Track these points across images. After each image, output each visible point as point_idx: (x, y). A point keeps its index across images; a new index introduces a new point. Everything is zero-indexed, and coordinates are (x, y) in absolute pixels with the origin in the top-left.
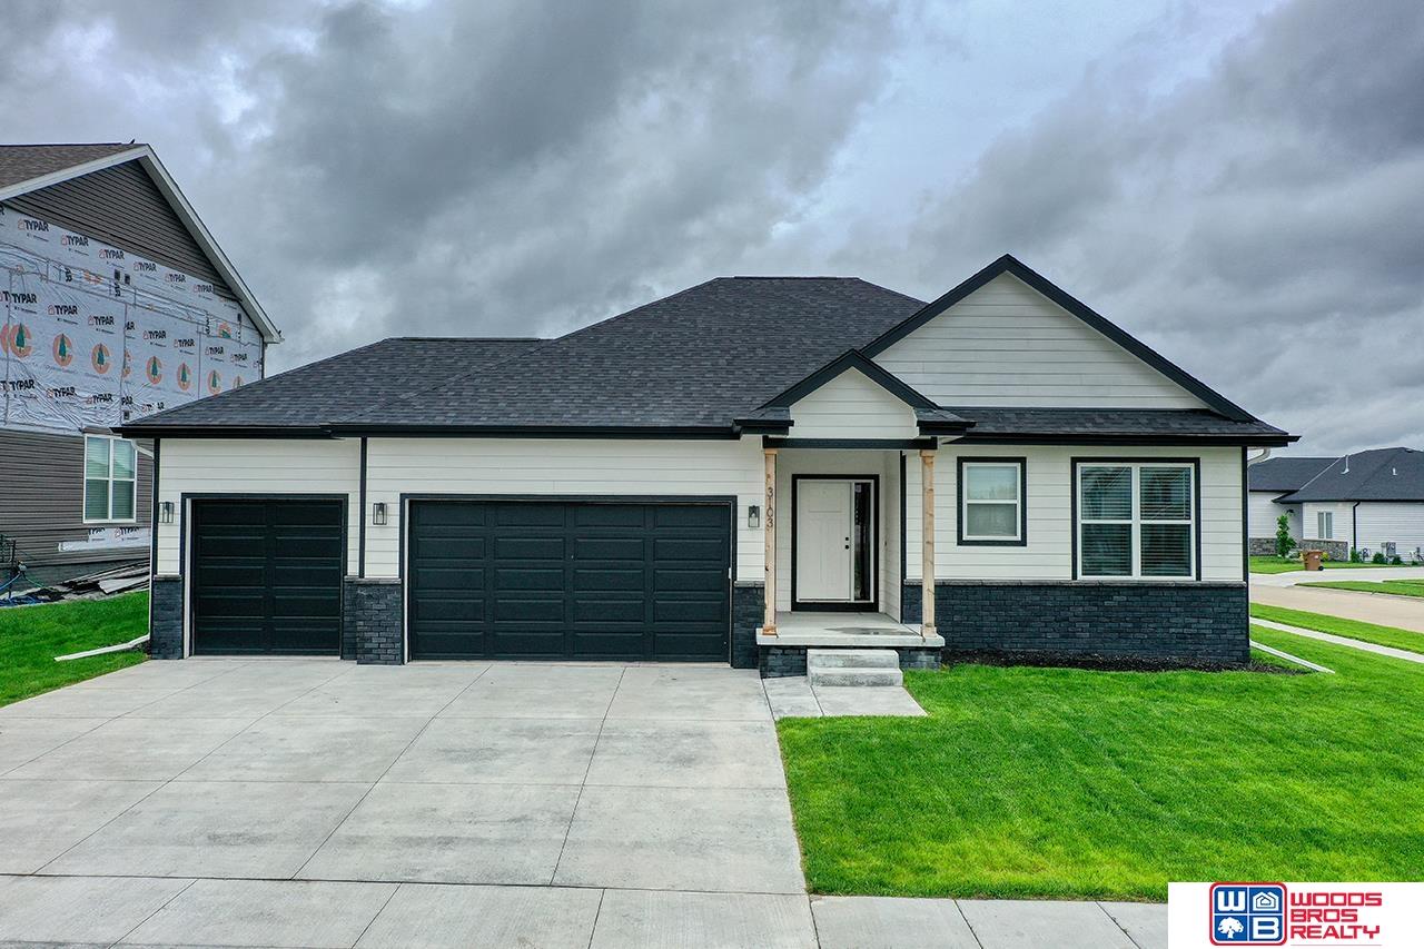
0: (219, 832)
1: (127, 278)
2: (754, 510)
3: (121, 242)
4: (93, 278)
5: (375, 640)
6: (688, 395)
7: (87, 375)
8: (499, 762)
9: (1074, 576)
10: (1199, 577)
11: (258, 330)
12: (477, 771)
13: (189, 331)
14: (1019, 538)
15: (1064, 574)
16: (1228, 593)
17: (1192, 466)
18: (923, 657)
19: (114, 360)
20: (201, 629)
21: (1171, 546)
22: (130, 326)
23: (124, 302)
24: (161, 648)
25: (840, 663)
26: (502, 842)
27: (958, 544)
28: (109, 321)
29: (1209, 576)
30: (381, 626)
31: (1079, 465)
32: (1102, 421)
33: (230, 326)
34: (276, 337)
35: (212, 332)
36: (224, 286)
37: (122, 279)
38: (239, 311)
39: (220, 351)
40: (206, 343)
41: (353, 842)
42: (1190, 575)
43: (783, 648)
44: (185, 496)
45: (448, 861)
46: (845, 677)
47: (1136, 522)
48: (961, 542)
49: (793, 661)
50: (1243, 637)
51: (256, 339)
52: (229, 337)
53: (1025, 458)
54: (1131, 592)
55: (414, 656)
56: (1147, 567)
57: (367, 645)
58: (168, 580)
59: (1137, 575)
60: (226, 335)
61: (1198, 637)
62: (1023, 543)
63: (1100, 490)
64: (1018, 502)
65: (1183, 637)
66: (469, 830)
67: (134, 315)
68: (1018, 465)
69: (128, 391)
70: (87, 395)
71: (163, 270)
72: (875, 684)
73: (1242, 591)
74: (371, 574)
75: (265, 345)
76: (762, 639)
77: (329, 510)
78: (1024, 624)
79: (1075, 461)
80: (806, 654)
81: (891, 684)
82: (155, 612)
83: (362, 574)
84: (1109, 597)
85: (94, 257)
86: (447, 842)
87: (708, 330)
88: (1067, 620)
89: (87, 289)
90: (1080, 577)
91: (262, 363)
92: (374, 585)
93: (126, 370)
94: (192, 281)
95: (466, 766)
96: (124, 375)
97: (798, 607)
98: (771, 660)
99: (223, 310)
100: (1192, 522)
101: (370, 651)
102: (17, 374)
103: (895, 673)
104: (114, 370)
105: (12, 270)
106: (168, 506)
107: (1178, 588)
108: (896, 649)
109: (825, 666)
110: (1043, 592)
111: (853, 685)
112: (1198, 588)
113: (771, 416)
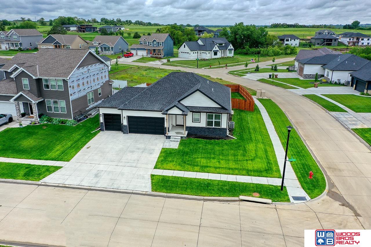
0: (111, 160)
3: (88, 65)
4: (85, 72)
7: (86, 86)
8: (134, 153)
12: (132, 154)
15: (205, 126)
16: (224, 129)
17: (221, 115)
18: (184, 138)
20: (106, 128)
21: (218, 124)
22: (90, 76)
23: (90, 73)
25: (174, 138)
26: (132, 163)
28: (88, 77)
29: (222, 127)
30: (125, 130)
31: (207, 114)
33: (103, 68)
35: (101, 70)
36: (102, 62)
37: (89, 70)
39: (102, 72)
40: (100, 72)
41: (121, 162)
42: (220, 127)
43: (169, 136)
44: (103, 113)
45: (128, 164)
47: (214, 120)
48: (193, 122)
50: (226, 134)
54: (213, 129)
55: (129, 133)
57: (124, 132)
58: (102, 123)
59: (214, 127)
61: (221, 134)
62: (200, 122)
63: (210, 117)
64: (200, 118)
65: (219, 134)
66: (130, 161)
68: (200, 113)
69: (91, 85)
70: (87, 88)
71: (94, 65)
72: (177, 141)
74: (124, 124)
75: (108, 67)
76: (166, 135)
77: (119, 116)
78: (200, 131)
82: (101, 126)
84: (210, 129)
85: (85, 69)
86: (128, 162)
87: (166, 87)
88: (205, 131)
89: (85, 74)
90: (207, 126)
93: (91, 82)
94: (97, 64)
97: (176, 125)
98: (167, 137)
100: (221, 121)
102: (79, 90)
103: (179, 140)
104: (89, 83)
105: (77, 77)
106: (101, 115)
107: (218, 128)
108: (181, 137)
109: (172, 139)
110: (202, 128)
111: (174, 141)
112: (221, 129)
113: (166, 113)
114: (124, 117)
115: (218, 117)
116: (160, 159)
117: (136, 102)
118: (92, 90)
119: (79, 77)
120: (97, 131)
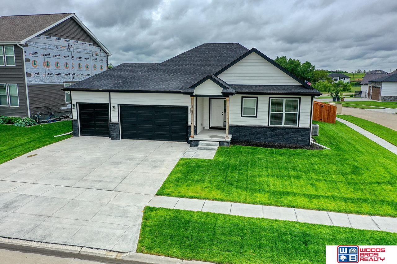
0: (64, 177)
1: (71, 46)
3: (69, 38)
4: (63, 47)
5: (115, 135)
6: (180, 82)
7: (64, 70)
8: (120, 166)
9: (268, 125)
10: (298, 126)
11: (106, 53)
12: (115, 167)
13: (88, 56)
14: (255, 116)
15: (266, 124)
16: (305, 130)
17: (299, 99)
18: (225, 144)
19: (70, 65)
20: (82, 130)
21: (292, 118)
22: (73, 57)
23: (71, 52)
24: (75, 134)
25: (205, 145)
26: (110, 182)
27: (241, 117)
28: (68, 56)
29: (301, 126)
30: (115, 132)
31: (271, 99)
32: (275, 89)
33: (98, 53)
34: (110, 54)
35: (94, 55)
36: (96, 44)
37: (70, 46)
38: (100, 49)
39: (96, 59)
40: (92, 58)
41: (85, 180)
42: (296, 125)
43: (195, 141)
44: (77, 103)
45: (99, 185)
46: (205, 148)
47: (284, 113)
48: (242, 116)
49: (195, 143)
50: (308, 140)
51: (105, 55)
52: (98, 56)
53: (258, 97)
54: (282, 129)
55: (122, 138)
56: (286, 124)
57: (113, 136)
58: (75, 121)
59: (283, 125)
60: (97, 55)
61: (297, 140)
62: (256, 117)
63: (276, 105)
64: (256, 107)
65: (294, 139)
66: (105, 179)
67: (73, 54)
68: (256, 99)
69: (73, 72)
70: (64, 74)
71: (80, 42)
72: (211, 150)
73: (309, 129)
74: (113, 121)
75: (108, 56)
76: (190, 139)
77: (105, 106)
78: (256, 135)
79: (270, 98)
80: (199, 142)
81: (214, 150)
82: (73, 127)
83: (111, 121)
84: (276, 130)
85: (63, 42)
86: (100, 181)
88: (266, 135)
89: (62, 50)
90: (270, 125)
92: (113, 123)
93: (73, 67)
94: (87, 44)
95: (113, 166)
96: (72, 69)
97: (210, 128)
98: (192, 143)
99: (96, 49)
100: (298, 113)
101: (113, 137)
102: (47, 72)
103: (216, 147)
104: (70, 68)
105: (44, 49)
106: (74, 105)
107: (293, 128)
108: (219, 142)
109: (202, 145)
110: (261, 128)
111: (206, 150)
112: (297, 128)
113: (190, 91)
115: (294, 106)
116: (174, 177)
117: (138, 80)
118: (75, 80)
119: (49, 51)
120: (66, 135)
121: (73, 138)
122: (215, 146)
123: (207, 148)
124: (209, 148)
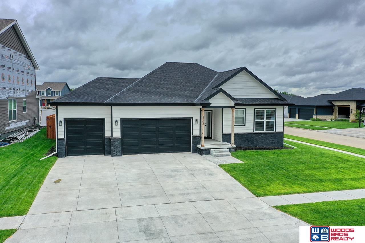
2: (197, 120)
3: (11, 47)
4: (7, 57)
5: (115, 151)
7: (7, 83)
8: (177, 178)
9: (254, 132)
10: (275, 131)
11: (34, 67)
12: (175, 180)
13: (23, 69)
14: (244, 124)
15: (251, 131)
16: (280, 134)
17: (275, 109)
18: (232, 149)
19: (11, 78)
20: (69, 150)
21: (271, 126)
22: (13, 69)
23: (12, 63)
24: (60, 155)
25: (218, 152)
28: (10, 68)
29: (277, 131)
30: (117, 148)
32: (260, 101)
33: (29, 66)
34: (37, 68)
35: (27, 68)
36: (29, 56)
37: (12, 56)
38: (31, 62)
39: (28, 73)
41: (172, 195)
43: (206, 149)
44: (64, 119)
46: (221, 155)
47: (265, 121)
49: (208, 152)
50: (282, 142)
51: (34, 69)
53: (245, 108)
54: (264, 134)
56: (267, 129)
58: (61, 139)
59: (265, 131)
60: (29, 69)
61: (275, 142)
62: (245, 125)
63: (259, 115)
64: (244, 117)
65: (272, 142)
66: (189, 191)
67: (14, 66)
68: (244, 110)
69: (14, 86)
70: (8, 89)
71: (18, 53)
72: (226, 156)
73: (282, 133)
74: (114, 136)
77: (101, 121)
78: (245, 141)
79: (255, 108)
80: (210, 150)
81: (229, 156)
82: (58, 147)
83: (112, 137)
84: (260, 135)
85: (7, 51)
86: (189, 194)
87: (173, 77)
88: (252, 140)
89: (6, 60)
90: (255, 132)
91: (35, 76)
92: (115, 139)
94: (23, 55)
95: (172, 179)
98: (204, 152)
100: (275, 120)
101: (114, 154)
104: (12, 81)
106: (61, 122)
107: (272, 133)
108: (227, 148)
109: (215, 152)
110: (248, 135)
111: (222, 156)
112: (275, 133)
113: (206, 102)
114: (116, 121)
115: (271, 115)
118: (15, 95)
120: (50, 157)
121: (60, 160)
122: (226, 152)
123: (222, 154)
124: (224, 154)
